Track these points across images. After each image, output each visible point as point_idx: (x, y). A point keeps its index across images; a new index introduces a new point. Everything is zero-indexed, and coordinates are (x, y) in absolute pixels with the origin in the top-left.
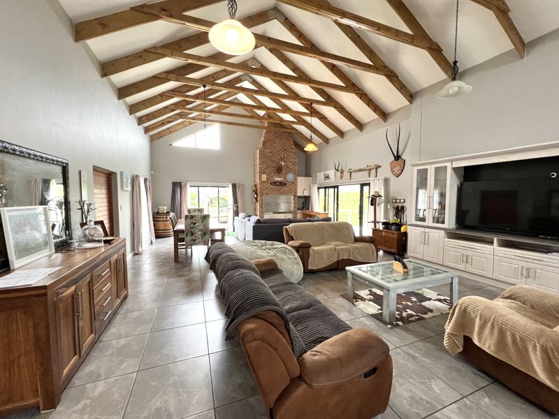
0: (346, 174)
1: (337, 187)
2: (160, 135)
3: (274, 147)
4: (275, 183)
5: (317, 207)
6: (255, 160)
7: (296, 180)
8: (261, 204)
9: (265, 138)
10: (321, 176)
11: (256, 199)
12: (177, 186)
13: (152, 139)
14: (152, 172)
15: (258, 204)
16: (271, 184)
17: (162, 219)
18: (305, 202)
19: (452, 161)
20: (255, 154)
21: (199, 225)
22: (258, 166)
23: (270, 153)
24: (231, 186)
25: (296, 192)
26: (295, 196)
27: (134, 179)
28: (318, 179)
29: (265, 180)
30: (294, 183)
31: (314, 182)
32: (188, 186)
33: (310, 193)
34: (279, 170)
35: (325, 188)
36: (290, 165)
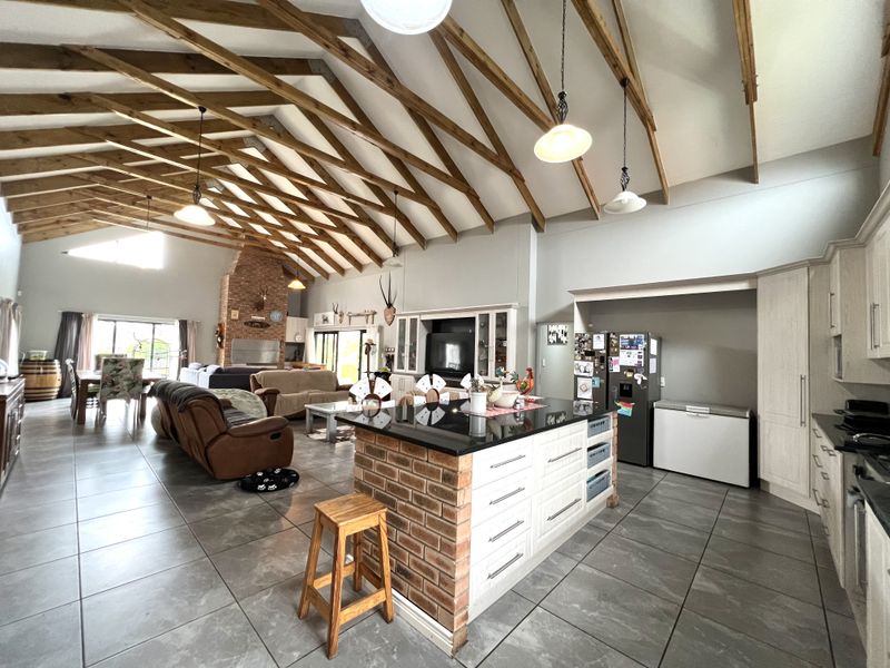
0: (346, 318)
1: (337, 333)
3: (253, 275)
4: (252, 323)
5: (313, 356)
6: (222, 289)
7: (284, 321)
8: (228, 351)
9: (240, 261)
10: (318, 318)
11: (220, 344)
12: (72, 321)
14: (20, 293)
15: (223, 352)
16: (246, 323)
17: (35, 371)
18: (298, 351)
19: (421, 314)
20: (222, 281)
21: (126, 373)
22: (227, 298)
23: (247, 281)
24: (177, 324)
25: (284, 337)
26: (282, 342)
28: (315, 321)
29: (237, 317)
30: (282, 324)
31: (311, 325)
32: (95, 319)
33: (305, 338)
34: (259, 306)
35: (324, 333)
36: (276, 300)
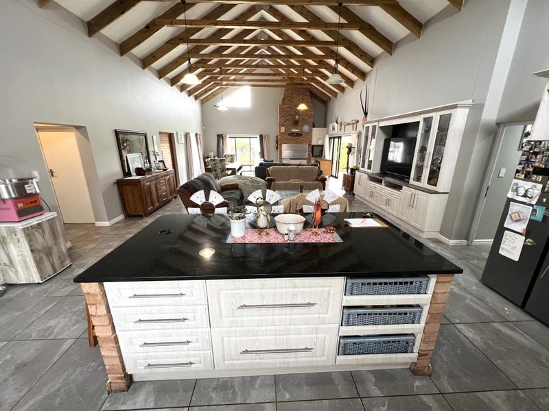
0: (343, 127)
1: (340, 137)
2: (207, 99)
3: (292, 102)
4: (292, 134)
5: (328, 154)
6: (277, 114)
7: (311, 131)
9: (285, 94)
10: (330, 127)
11: (277, 147)
12: (220, 137)
13: (202, 102)
14: (203, 128)
16: (289, 134)
19: (379, 121)
20: (277, 109)
21: (219, 165)
22: (278, 120)
23: (289, 107)
24: (259, 137)
25: (311, 142)
26: (310, 145)
27: (187, 136)
28: (329, 129)
29: (284, 131)
30: (310, 134)
31: (327, 133)
32: (228, 136)
33: (324, 142)
34: (296, 123)
35: (334, 138)
36: (306, 117)
